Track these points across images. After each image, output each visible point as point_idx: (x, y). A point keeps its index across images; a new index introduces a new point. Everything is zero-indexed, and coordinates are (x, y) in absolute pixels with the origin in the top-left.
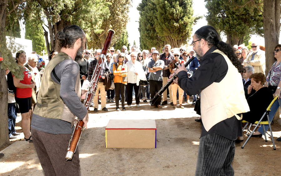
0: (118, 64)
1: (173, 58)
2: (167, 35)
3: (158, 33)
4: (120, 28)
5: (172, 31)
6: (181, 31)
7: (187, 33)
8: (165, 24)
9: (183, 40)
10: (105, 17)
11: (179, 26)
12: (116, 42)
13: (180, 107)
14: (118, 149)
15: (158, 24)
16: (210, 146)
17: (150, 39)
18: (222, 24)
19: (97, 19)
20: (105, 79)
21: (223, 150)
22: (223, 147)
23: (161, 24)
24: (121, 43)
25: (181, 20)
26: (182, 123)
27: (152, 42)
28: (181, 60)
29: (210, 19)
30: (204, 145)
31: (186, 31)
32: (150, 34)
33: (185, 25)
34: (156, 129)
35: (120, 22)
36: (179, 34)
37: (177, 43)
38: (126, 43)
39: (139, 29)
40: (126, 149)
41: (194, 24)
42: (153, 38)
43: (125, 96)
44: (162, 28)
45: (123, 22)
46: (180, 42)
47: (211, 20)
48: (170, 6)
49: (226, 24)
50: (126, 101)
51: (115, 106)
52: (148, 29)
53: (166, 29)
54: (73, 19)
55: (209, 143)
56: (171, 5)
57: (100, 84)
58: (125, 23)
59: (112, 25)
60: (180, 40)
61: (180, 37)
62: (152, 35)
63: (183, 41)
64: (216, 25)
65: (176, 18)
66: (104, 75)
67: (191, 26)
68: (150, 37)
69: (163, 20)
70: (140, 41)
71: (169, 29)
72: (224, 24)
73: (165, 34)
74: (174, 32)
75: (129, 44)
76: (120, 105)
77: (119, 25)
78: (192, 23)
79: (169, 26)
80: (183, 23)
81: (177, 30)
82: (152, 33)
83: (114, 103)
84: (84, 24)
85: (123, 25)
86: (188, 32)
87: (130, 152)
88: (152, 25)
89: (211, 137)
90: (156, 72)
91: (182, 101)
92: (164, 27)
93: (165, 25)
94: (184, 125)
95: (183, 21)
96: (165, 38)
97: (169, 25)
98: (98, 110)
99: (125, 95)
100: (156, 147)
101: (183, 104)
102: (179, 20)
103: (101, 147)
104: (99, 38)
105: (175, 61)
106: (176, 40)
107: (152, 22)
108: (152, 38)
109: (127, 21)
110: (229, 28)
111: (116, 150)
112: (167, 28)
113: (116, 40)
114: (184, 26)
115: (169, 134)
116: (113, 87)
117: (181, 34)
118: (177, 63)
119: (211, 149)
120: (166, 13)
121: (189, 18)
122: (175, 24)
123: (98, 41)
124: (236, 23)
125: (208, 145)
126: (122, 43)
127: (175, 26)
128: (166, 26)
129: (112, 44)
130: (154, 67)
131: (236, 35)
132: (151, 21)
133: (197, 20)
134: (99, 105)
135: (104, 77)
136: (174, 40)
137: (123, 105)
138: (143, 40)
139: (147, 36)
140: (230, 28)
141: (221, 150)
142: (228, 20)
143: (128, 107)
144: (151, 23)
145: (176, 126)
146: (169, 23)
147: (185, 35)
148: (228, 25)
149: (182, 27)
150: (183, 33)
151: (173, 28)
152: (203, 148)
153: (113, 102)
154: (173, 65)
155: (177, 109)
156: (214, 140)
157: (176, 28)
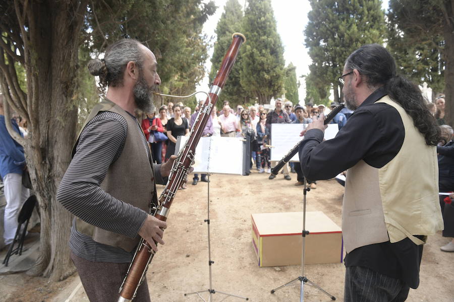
5: (261, 84)
8: (253, 75)
11: (270, 78)
14: (282, 269)
23: (248, 77)
25: (273, 71)
31: (278, 85)
32: (229, 90)
33: (278, 77)
36: (270, 87)
37: (267, 98)
44: (249, 81)
46: (270, 97)
48: (259, 55)
53: (255, 82)
56: (260, 53)
61: (271, 91)
63: (273, 95)
65: (267, 69)
67: (283, 78)
69: (250, 71)
71: (258, 82)
74: (264, 85)
81: (268, 84)
86: (280, 86)
92: (252, 79)
93: (254, 77)
95: (275, 73)
97: (258, 77)
102: (270, 71)
117: (272, 89)
120: (254, 63)
121: (281, 69)
127: (265, 79)
146: (258, 75)
149: (273, 80)
151: (263, 81)
157: (266, 81)
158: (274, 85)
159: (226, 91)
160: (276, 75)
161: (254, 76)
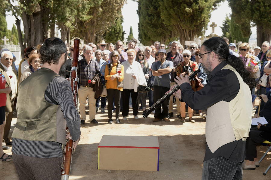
0: (112, 65)
1: (182, 58)
2: (176, 24)
3: (164, 21)
4: (113, 12)
5: (182, 18)
6: (195, 18)
7: (203, 22)
9: (197, 30)
10: (96, 3)
11: (192, 11)
12: (107, 31)
13: (189, 121)
14: (113, 171)
15: (165, 9)
16: (214, 169)
17: (153, 27)
18: (250, 11)
19: (85, 5)
20: (95, 84)
21: (229, 173)
22: (229, 170)
23: (168, 9)
24: (113, 30)
25: (195, 4)
26: (191, 142)
27: (155, 32)
28: (192, 62)
29: (235, 4)
30: (209, 168)
31: (201, 19)
32: (153, 21)
34: (159, 149)
35: (113, 5)
36: (192, 22)
37: (189, 34)
38: (120, 31)
39: (137, 11)
40: (123, 171)
41: (213, 9)
42: (157, 26)
43: (120, 106)
44: (170, 14)
45: (117, 5)
46: (193, 33)
47: (235, 6)
49: (256, 11)
50: (121, 111)
51: (107, 118)
52: (150, 14)
53: (175, 16)
54: (54, 5)
55: (213, 165)
57: (89, 90)
58: (120, 6)
59: (102, 8)
60: (193, 31)
61: (193, 26)
62: (156, 22)
63: (197, 32)
64: (242, 12)
65: (189, 2)
66: (94, 79)
67: (208, 12)
68: (153, 24)
69: (171, 3)
70: (139, 29)
71: (179, 16)
72: (253, 11)
73: (173, 22)
74: (185, 19)
75: (124, 32)
76: (114, 116)
77: (111, 9)
78: (210, 7)
79: (178, 12)
80: (197, 8)
81: (189, 18)
82: (156, 19)
83: (106, 113)
84: (68, 12)
85: (117, 8)
86: (204, 20)
87: (128, 174)
88: (156, 8)
89: (215, 159)
90: (162, 76)
91: (192, 114)
92: (172, 12)
93: (174, 10)
94: (193, 144)
95: (198, 5)
96: (172, 28)
97: (178, 10)
98: (86, 122)
99: (119, 104)
100: (158, 170)
101: (193, 117)
102: (192, 3)
103: (92, 168)
104: (85, 25)
105: (185, 63)
106: (187, 31)
107: (157, 5)
108: (155, 26)
109: (122, 3)
110: (259, 17)
111: (110, 172)
112: (176, 14)
113: (108, 28)
114: (198, 12)
115: (174, 155)
116: (104, 94)
117: (194, 23)
118: (187, 65)
119: (216, 172)
121: (206, 1)
122: (187, 9)
123: (83, 30)
124: (269, 10)
125: (212, 167)
126: (115, 30)
127: (187, 12)
128: (175, 12)
129: (102, 33)
130: (160, 69)
131: (269, 26)
132: (155, 3)
133: (217, 4)
134: (86, 115)
135: (95, 81)
136: (186, 30)
137: (117, 116)
138: (143, 28)
139: (148, 24)
140: (261, 17)
141: (226, 173)
142: (258, 6)
143: (124, 119)
144: (155, 6)
145: (184, 145)
146: (178, 8)
147: (201, 24)
148: (257, 13)
149: (196, 14)
150: (197, 21)
151: (184, 14)
152: (207, 170)
153: (104, 113)
154: (182, 68)
155: (186, 124)
156: (219, 162)
157: (187, 15)
158: (197, 20)
159: (149, 22)
160: (200, 9)
161: (174, 8)
